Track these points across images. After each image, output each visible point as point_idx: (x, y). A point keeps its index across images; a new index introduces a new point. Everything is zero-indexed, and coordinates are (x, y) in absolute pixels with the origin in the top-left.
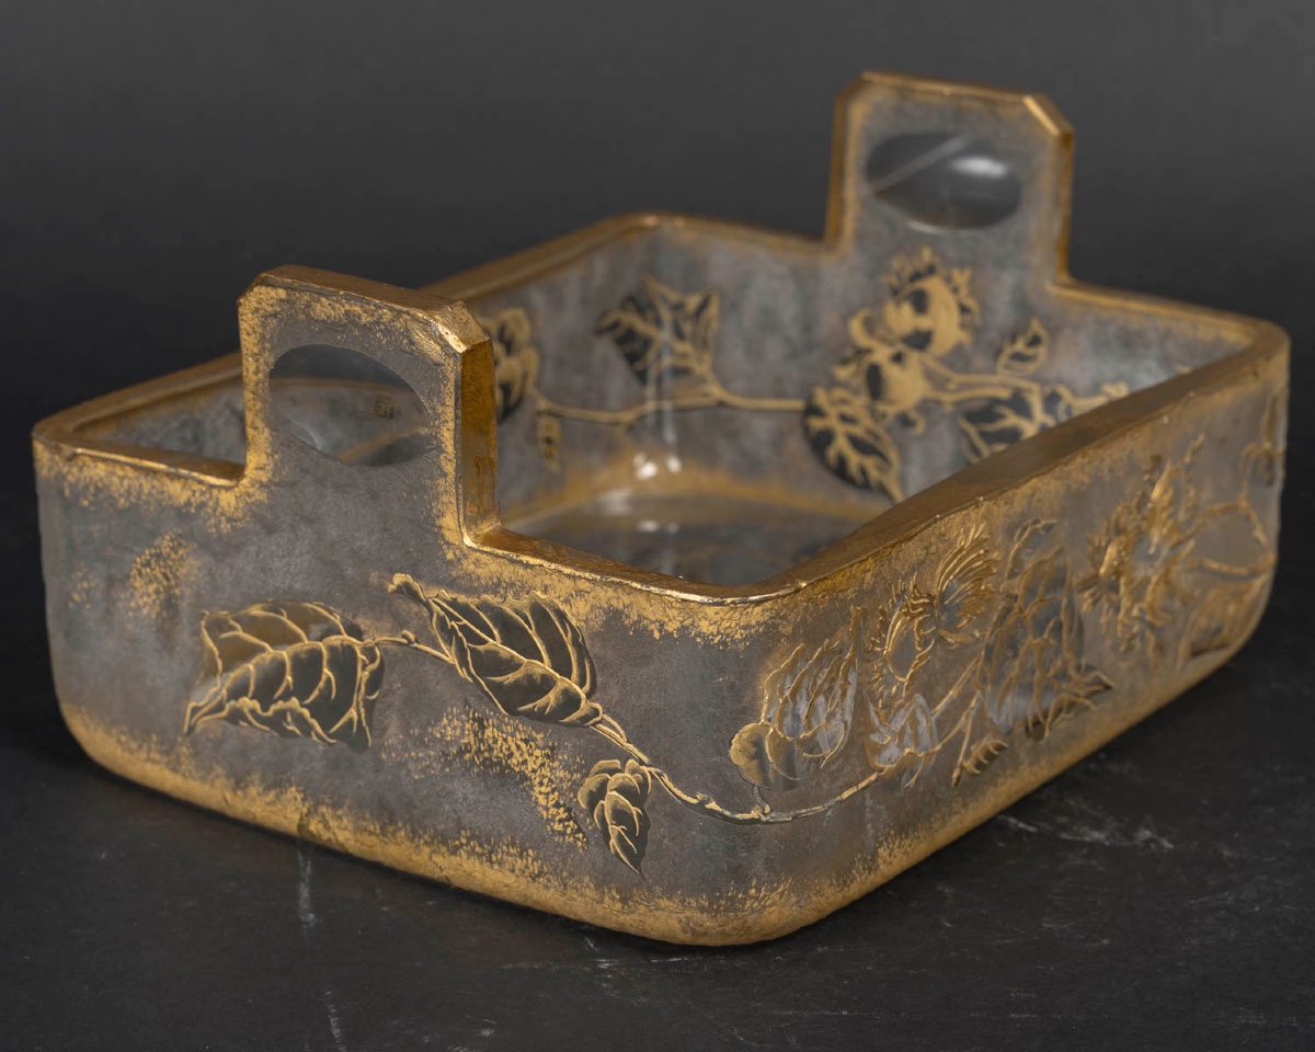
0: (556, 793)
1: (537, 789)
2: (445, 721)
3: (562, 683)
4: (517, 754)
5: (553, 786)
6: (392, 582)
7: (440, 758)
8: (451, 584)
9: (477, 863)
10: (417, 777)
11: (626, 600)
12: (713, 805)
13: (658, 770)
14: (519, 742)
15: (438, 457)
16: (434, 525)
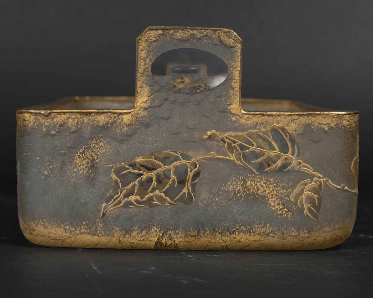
0: (279, 200)
1: (270, 200)
2: (229, 183)
3: (284, 156)
4: (261, 189)
5: (277, 197)
6: (206, 135)
7: (226, 198)
8: (235, 129)
9: (243, 235)
10: (216, 208)
11: (313, 119)
12: (346, 188)
13: (326, 179)
14: (262, 184)
15: (231, 82)
16: (227, 109)
